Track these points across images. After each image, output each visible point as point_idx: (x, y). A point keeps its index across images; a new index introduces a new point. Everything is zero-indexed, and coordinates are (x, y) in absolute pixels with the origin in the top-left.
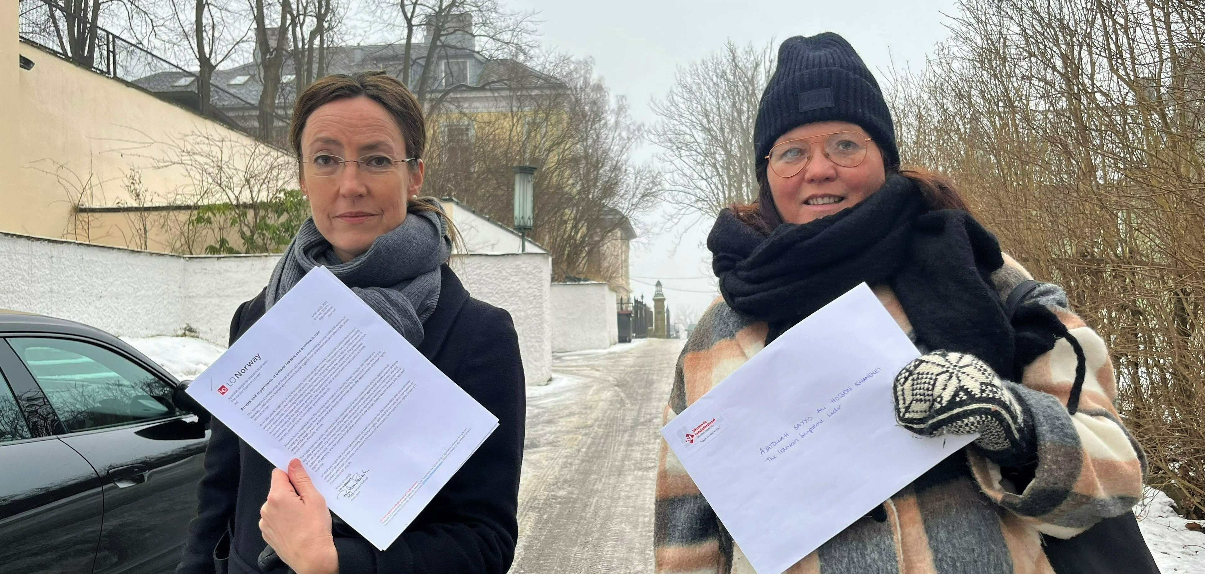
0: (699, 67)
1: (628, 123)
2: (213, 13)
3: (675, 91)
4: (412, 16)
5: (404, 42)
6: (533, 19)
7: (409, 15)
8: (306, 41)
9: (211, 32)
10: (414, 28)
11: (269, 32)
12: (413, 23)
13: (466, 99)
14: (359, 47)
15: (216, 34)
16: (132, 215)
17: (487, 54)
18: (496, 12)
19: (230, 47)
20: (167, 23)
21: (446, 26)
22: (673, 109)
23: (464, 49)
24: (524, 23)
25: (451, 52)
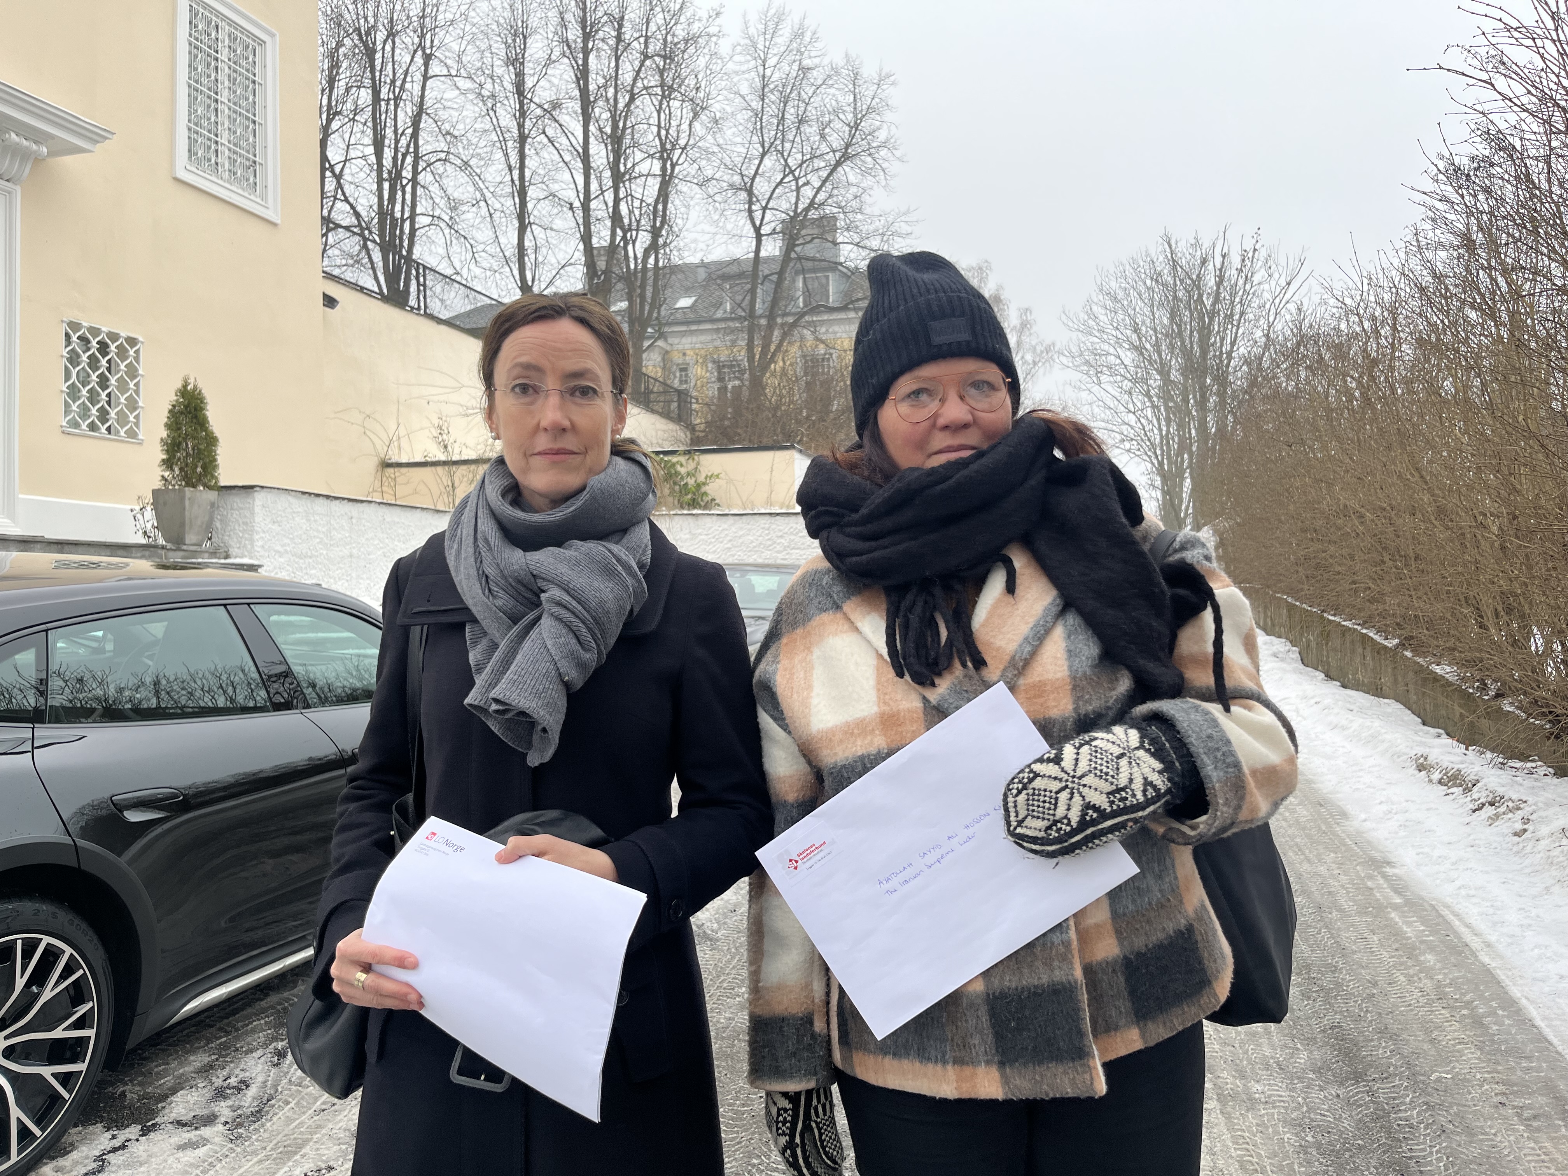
0: (1127, 267)
1: (1034, 343)
2: (535, 233)
3: (1095, 300)
4: (761, 224)
5: (752, 255)
6: (907, 219)
7: (758, 223)
8: (639, 261)
9: (533, 256)
10: (764, 238)
11: (595, 252)
12: (762, 232)
13: (823, 322)
14: (703, 264)
15: (540, 259)
16: (439, 469)
17: (851, 265)
18: (862, 213)
19: (554, 273)
20: (488, 248)
21: (803, 232)
22: (1091, 323)
23: (824, 260)
24: (896, 224)
25: (809, 265)
